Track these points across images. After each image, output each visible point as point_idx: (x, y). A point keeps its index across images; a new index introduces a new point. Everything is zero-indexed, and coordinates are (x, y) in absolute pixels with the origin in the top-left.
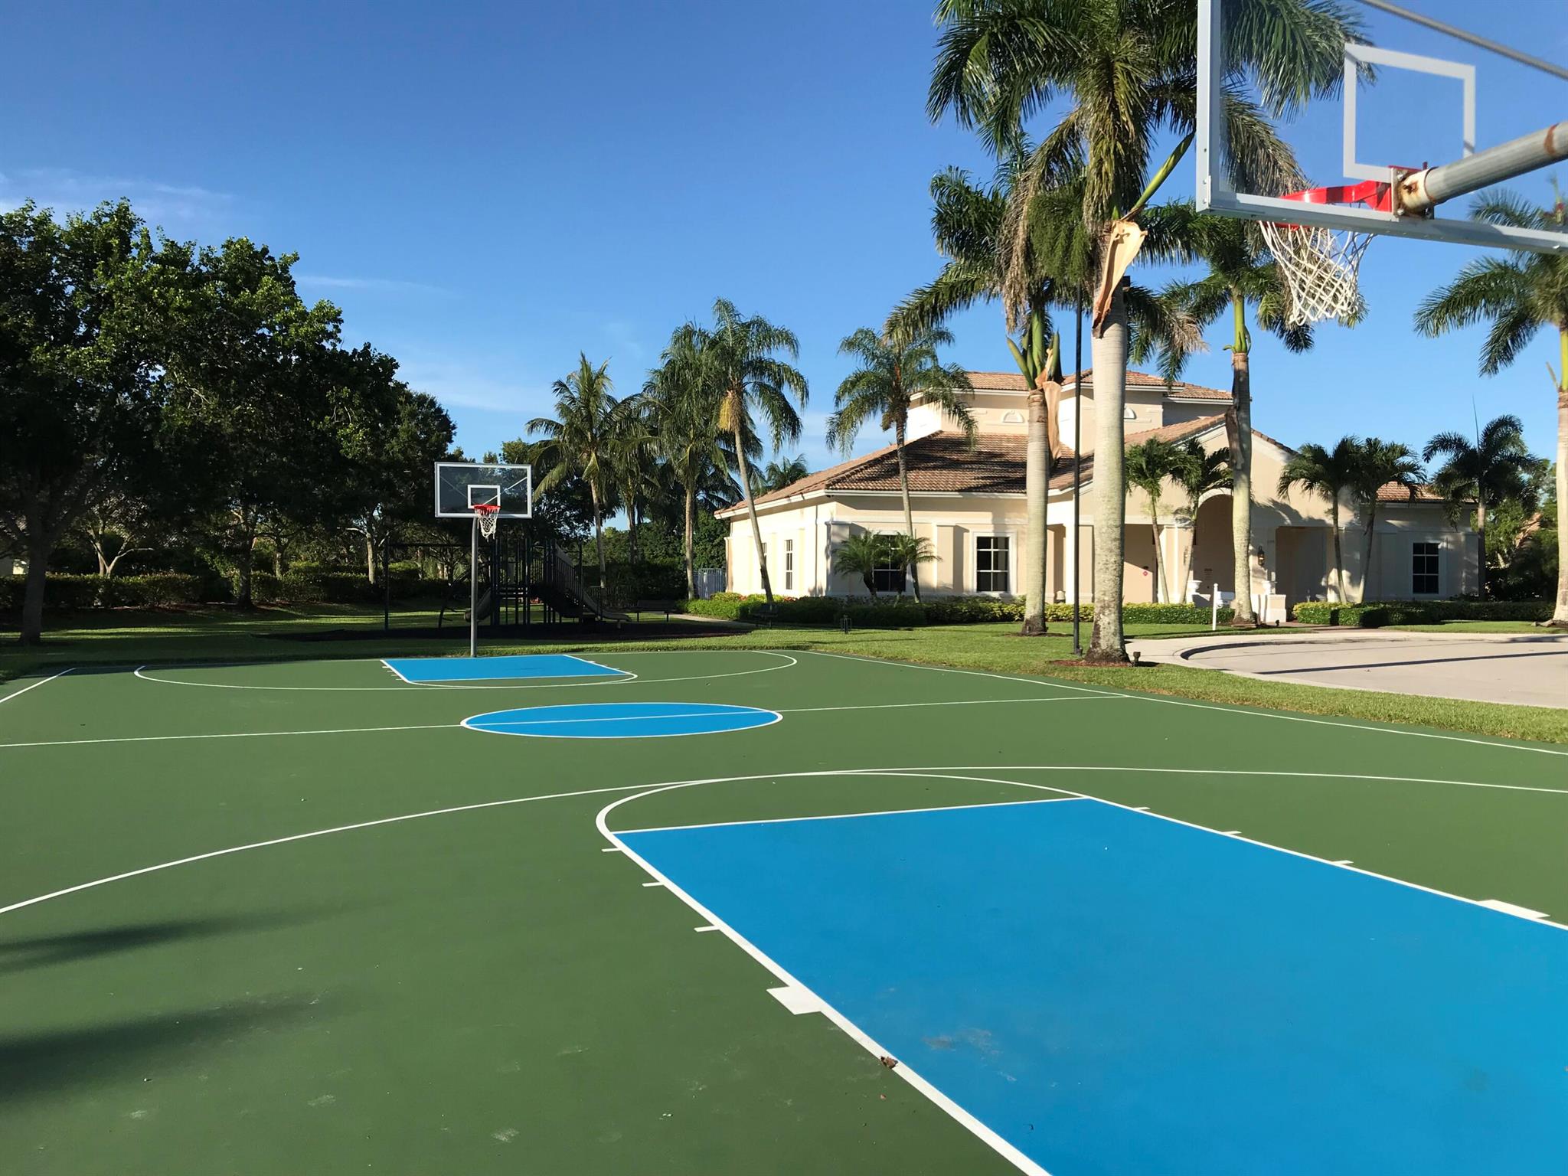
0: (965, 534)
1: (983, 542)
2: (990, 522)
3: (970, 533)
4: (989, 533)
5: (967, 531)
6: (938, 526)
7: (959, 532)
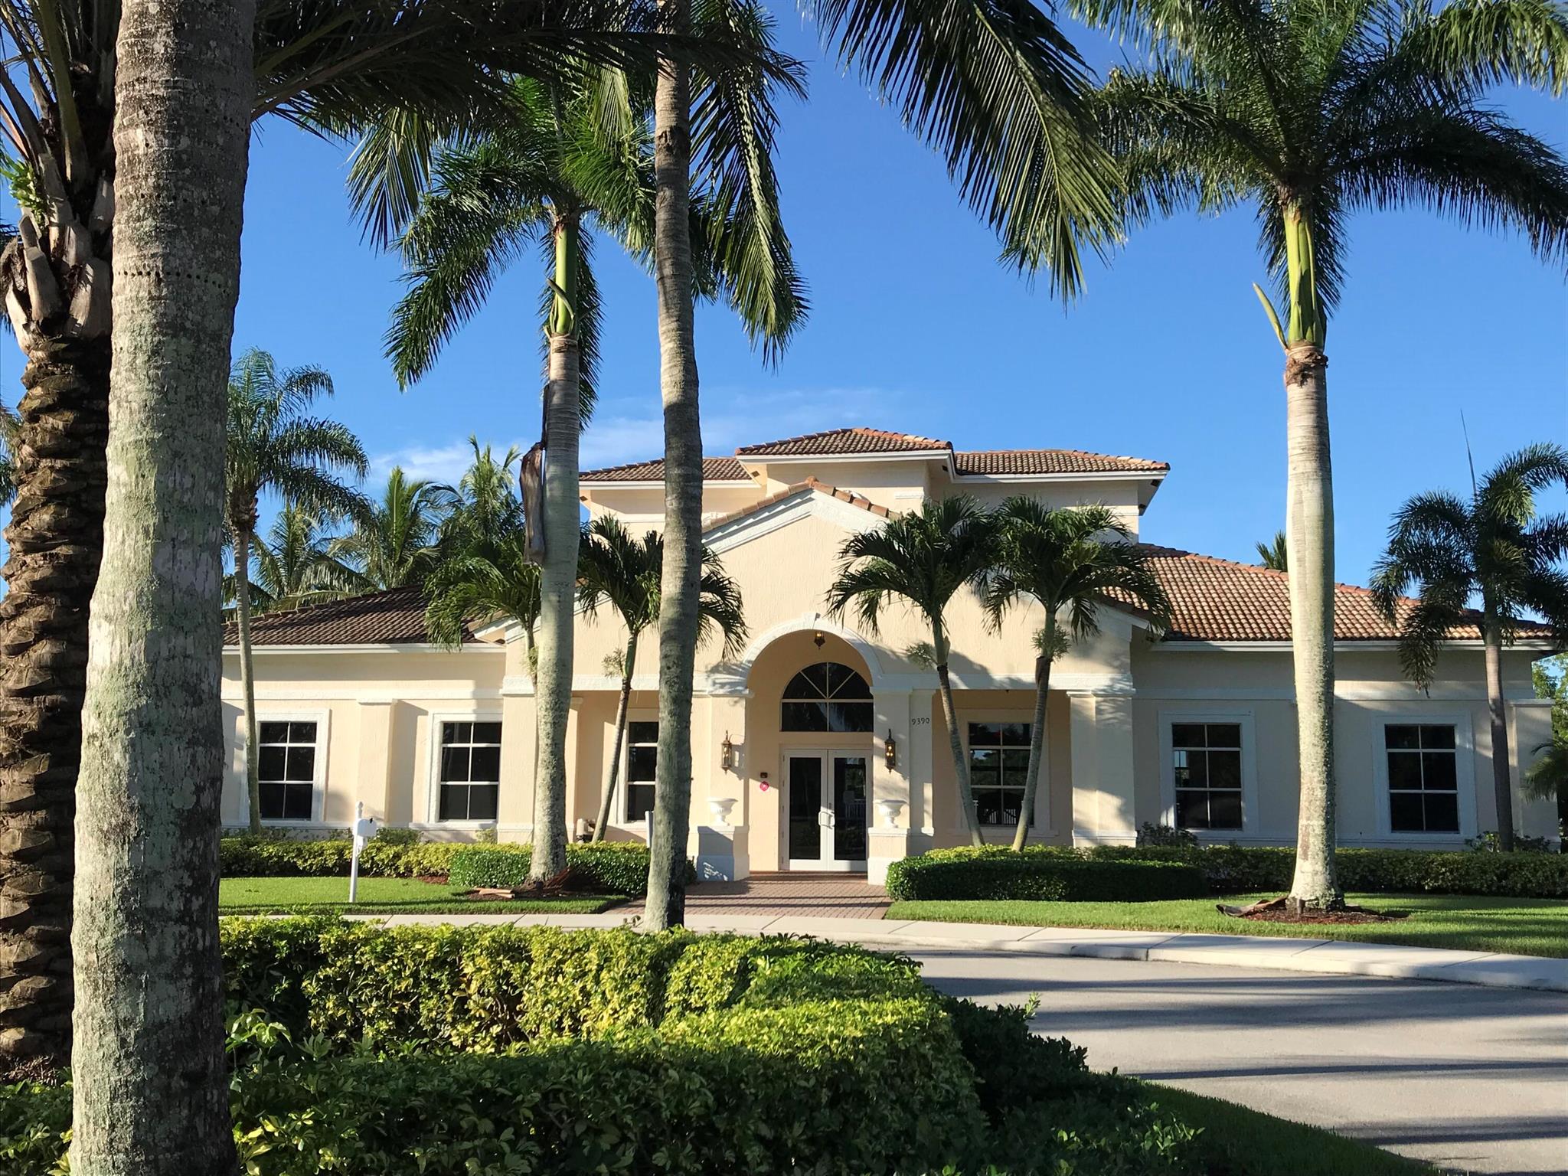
0: (420, 718)
1: (452, 731)
2: (469, 696)
3: (430, 716)
4: (466, 713)
5: (425, 713)
6: (362, 704)
7: (405, 717)
